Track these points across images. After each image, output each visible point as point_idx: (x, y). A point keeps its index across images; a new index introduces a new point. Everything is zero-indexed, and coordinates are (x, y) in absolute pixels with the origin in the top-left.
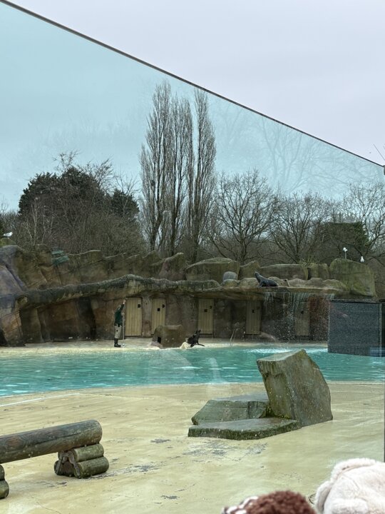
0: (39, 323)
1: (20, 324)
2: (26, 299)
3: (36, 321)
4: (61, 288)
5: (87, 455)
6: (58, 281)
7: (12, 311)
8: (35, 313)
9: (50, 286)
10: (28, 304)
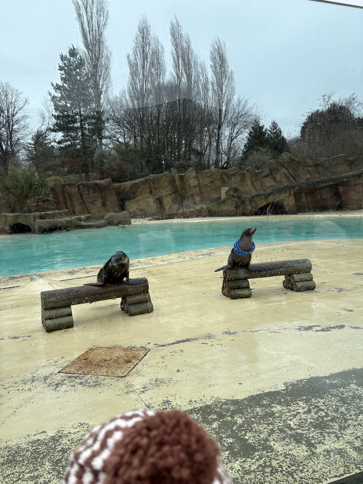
0: (305, 201)
1: (294, 202)
2: (297, 187)
3: (304, 200)
4: (319, 180)
5: (301, 279)
6: (317, 175)
7: (289, 194)
8: (303, 195)
9: (312, 179)
10: (299, 190)
